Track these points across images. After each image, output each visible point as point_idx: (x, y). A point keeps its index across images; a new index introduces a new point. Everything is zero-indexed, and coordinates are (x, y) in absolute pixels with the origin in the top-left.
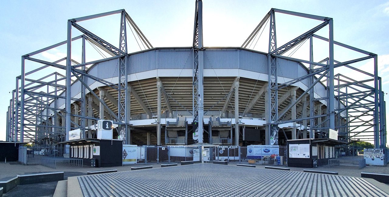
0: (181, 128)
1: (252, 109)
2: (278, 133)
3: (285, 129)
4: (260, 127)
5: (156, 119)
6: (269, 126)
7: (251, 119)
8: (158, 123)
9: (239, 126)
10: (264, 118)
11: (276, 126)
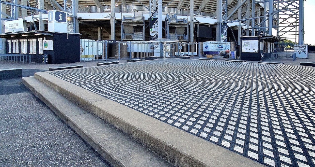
0: (138, 23)
1: (205, 8)
2: (227, 31)
3: (233, 27)
4: (212, 25)
5: (110, 13)
6: (220, 24)
7: (204, 17)
8: (112, 17)
9: (194, 24)
10: (215, 17)
11: (225, 24)
